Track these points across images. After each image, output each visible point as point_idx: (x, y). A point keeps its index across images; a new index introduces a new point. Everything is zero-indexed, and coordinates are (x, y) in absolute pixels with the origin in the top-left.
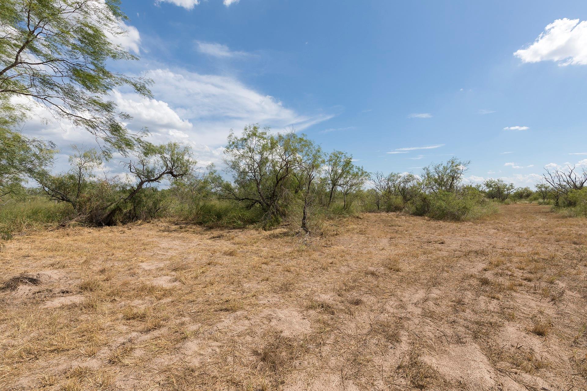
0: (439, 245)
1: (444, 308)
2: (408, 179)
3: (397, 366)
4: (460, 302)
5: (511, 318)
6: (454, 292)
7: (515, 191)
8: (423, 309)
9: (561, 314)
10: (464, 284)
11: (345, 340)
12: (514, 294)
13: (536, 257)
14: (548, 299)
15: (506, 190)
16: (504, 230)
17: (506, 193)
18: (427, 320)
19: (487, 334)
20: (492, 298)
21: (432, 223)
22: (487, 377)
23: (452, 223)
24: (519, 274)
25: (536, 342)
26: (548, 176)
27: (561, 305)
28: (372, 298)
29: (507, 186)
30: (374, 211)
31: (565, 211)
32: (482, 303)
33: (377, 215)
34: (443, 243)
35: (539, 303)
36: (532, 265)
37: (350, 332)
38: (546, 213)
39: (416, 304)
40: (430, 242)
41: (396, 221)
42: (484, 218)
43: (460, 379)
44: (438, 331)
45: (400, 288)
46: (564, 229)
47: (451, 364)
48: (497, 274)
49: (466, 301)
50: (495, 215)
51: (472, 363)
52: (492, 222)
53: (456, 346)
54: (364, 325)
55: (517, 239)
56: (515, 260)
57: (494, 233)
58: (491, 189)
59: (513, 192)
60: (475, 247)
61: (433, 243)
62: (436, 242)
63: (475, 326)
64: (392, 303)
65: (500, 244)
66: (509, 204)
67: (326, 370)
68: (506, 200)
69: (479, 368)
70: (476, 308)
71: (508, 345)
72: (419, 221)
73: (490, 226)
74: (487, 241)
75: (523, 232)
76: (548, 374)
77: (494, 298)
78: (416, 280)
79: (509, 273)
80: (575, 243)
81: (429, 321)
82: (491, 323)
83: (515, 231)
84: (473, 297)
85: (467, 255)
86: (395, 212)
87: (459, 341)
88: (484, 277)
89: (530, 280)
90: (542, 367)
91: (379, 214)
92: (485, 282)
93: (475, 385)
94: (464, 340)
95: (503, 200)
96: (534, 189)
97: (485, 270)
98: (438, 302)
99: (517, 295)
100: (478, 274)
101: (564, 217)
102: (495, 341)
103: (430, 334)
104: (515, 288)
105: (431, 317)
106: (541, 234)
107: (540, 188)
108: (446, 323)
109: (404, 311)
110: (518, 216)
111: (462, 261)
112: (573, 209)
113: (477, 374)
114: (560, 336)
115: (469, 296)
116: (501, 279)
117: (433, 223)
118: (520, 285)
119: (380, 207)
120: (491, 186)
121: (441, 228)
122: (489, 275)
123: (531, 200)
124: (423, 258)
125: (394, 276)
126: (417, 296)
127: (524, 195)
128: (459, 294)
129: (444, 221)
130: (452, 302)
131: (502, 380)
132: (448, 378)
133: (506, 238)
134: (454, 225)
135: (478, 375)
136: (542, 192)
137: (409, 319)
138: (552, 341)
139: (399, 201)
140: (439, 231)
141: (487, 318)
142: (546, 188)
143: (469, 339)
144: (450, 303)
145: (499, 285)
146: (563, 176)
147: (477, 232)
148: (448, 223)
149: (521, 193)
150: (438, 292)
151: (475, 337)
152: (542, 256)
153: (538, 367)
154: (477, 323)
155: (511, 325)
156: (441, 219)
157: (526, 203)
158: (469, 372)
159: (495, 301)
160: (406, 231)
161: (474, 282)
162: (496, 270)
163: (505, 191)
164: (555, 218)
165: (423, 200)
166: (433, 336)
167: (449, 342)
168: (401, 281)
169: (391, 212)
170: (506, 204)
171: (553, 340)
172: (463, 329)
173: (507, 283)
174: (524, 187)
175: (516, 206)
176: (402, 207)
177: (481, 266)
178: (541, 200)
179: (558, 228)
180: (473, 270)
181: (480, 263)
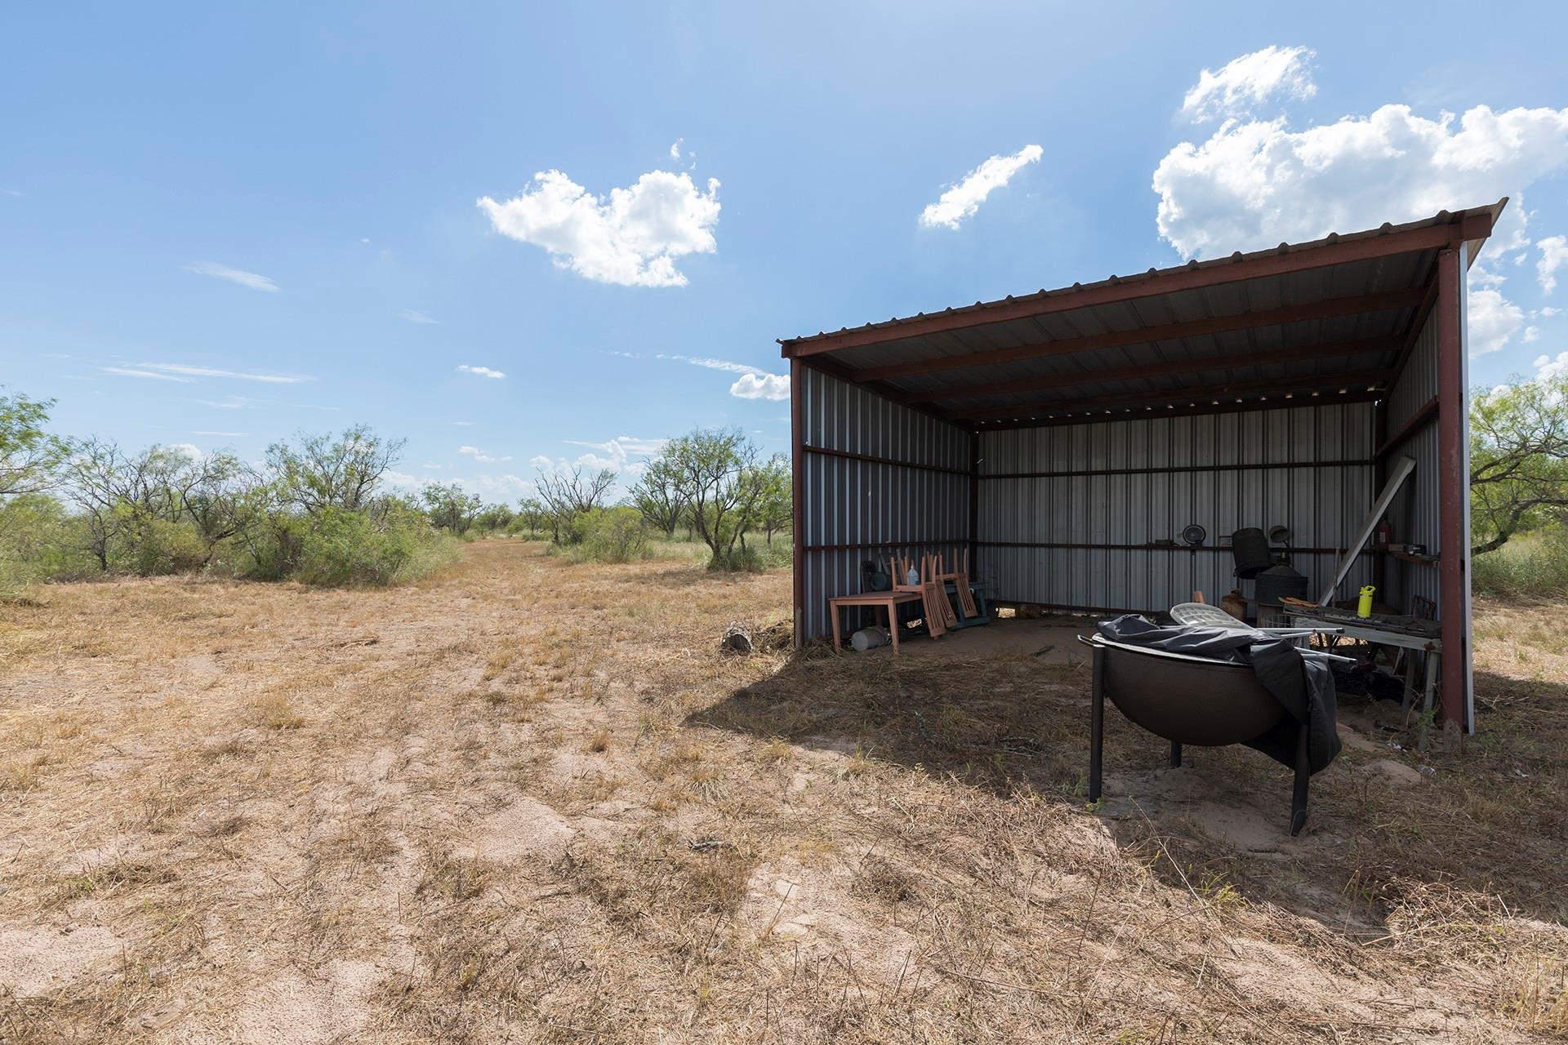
0: (366, 647)
1: (447, 763)
2: (217, 471)
3: (413, 891)
4: (472, 745)
5: (558, 742)
6: (451, 733)
7: (483, 513)
8: (408, 781)
9: (613, 715)
10: (463, 713)
11: (257, 911)
12: (547, 706)
13: (555, 639)
14: (593, 700)
15: (466, 508)
16: (485, 598)
17: (465, 516)
18: (427, 797)
19: (537, 778)
20: (519, 722)
21: (316, 597)
22: (563, 828)
23: (371, 593)
24: (541, 672)
25: (598, 761)
26: (542, 483)
27: (609, 703)
28: (268, 804)
29: (469, 501)
30: (82, 577)
31: (568, 553)
32: (509, 734)
33: (107, 590)
34: (374, 642)
35: (583, 710)
36: (556, 654)
37: (259, 891)
38: (540, 558)
39: (389, 778)
40: (342, 645)
41: (198, 602)
42: (438, 575)
43: (526, 853)
44: (458, 806)
45: (331, 759)
46: (576, 585)
47: (502, 841)
48: (510, 681)
49: (482, 739)
50: (458, 567)
51: (536, 822)
52: (456, 582)
53: (496, 815)
54: (283, 863)
55: (513, 613)
56: (527, 650)
57: (469, 606)
58: (437, 505)
59: (479, 513)
60: (448, 641)
61: (351, 646)
62: (357, 642)
63: (514, 773)
64: (330, 795)
65: (490, 628)
66: (472, 541)
67: (253, 982)
68: (469, 532)
69: (547, 824)
70: (502, 746)
71: (568, 778)
72: (275, 595)
73: (456, 593)
74: (463, 623)
75: (518, 597)
76: (625, 793)
77: (522, 721)
78: (358, 735)
79: (528, 675)
80: (596, 608)
81: (433, 797)
82: (535, 760)
83: (503, 597)
84: (488, 730)
85: (440, 656)
86: (176, 574)
87: (500, 804)
88: (490, 691)
89: (560, 679)
90: (616, 788)
91: (113, 585)
92: (497, 700)
93: (551, 847)
94: (508, 799)
95: (462, 531)
96: (515, 509)
97: (488, 679)
98: (431, 759)
99: (552, 706)
100: (478, 688)
101: (569, 564)
102: (551, 782)
103: (446, 815)
104: (546, 696)
105: (432, 788)
106: (546, 598)
107: (526, 506)
108: (462, 788)
109: (370, 799)
110: (498, 566)
111: (437, 673)
112: (579, 548)
113: (549, 832)
114: (620, 745)
115: (482, 731)
116: (518, 690)
117: (318, 597)
118: (551, 690)
119: (108, 560)
120: (436, 499)
121: (348, 608)
122: (496, 686)
123: (511, 532)
124: (344, 684)
125: (296, 741)
126: (381, 762)
127: (496, 522)
128: (461, 734)
129: (348, 590)
130: (456, 750)
131: (579, 825)
132: (507, 863)
133: (494, 614)
134: (376, 598)
135: (551, 833)
136: (530, 514)
137: (390, 809)
138: (615, 754)
139: (187, 536)
140: (346, 617)
141: (526, 755)
142: (538, 506)
143: (514, 792)
144: (453, 755)
145: (521, 698)
146: (564, 484)
147: (434, 607)
148: (358, 594)
149: (494, 515)
150: (422, 742)
151: (523, 787)
152: (562, 636)
153: (613, 788)
154: (515, 768)
155: (562, 751)
156: (339, 585)
157: (504, 539)
158: (536, 836)
159: (527, 726)
160: (253, 627)
161: (479, 705)
162: (506, 675)
163: (463, 511)
164: (557, 565)
165: (280, 534)
166: (452, 817)
167: (482, 816)
168: (322, 744)
169: (160, 574)
170: (468, 541)
171: (615, 751)
172: (499, 785)
173: (532, 693)
174: (499, 503)
175: (487, 545)
176: (202, 557)
177: (477, 673)
178: (527, 532)
179: (567, 585)
180: (466, 684)
181: (472, 669)
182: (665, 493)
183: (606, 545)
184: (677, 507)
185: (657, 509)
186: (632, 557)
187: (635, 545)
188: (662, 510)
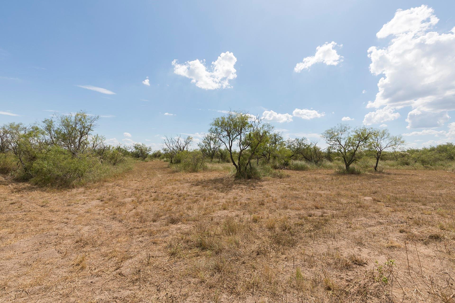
15: (146, 151)
17: (146, 153)
29: (147, 149)
31: (174, 167)
58: (137, 150)
59: (151, 153)
68: (146, 159)
95: (144, 158)
101: (174, 172)
112: (179, 165)
120: (138, 148)
123: (161, 159)
127: (157, 155)
157: (158, 161)
170: (146, 162)
174: (158, 150)
175: (153, 163)
178: (165, 159)
182: (210, 146)
183: (189, 165)
184: (214, 151)
185: (207, 151)
186: (199, 170)
187: (200, 164)
188: (209, 152)
